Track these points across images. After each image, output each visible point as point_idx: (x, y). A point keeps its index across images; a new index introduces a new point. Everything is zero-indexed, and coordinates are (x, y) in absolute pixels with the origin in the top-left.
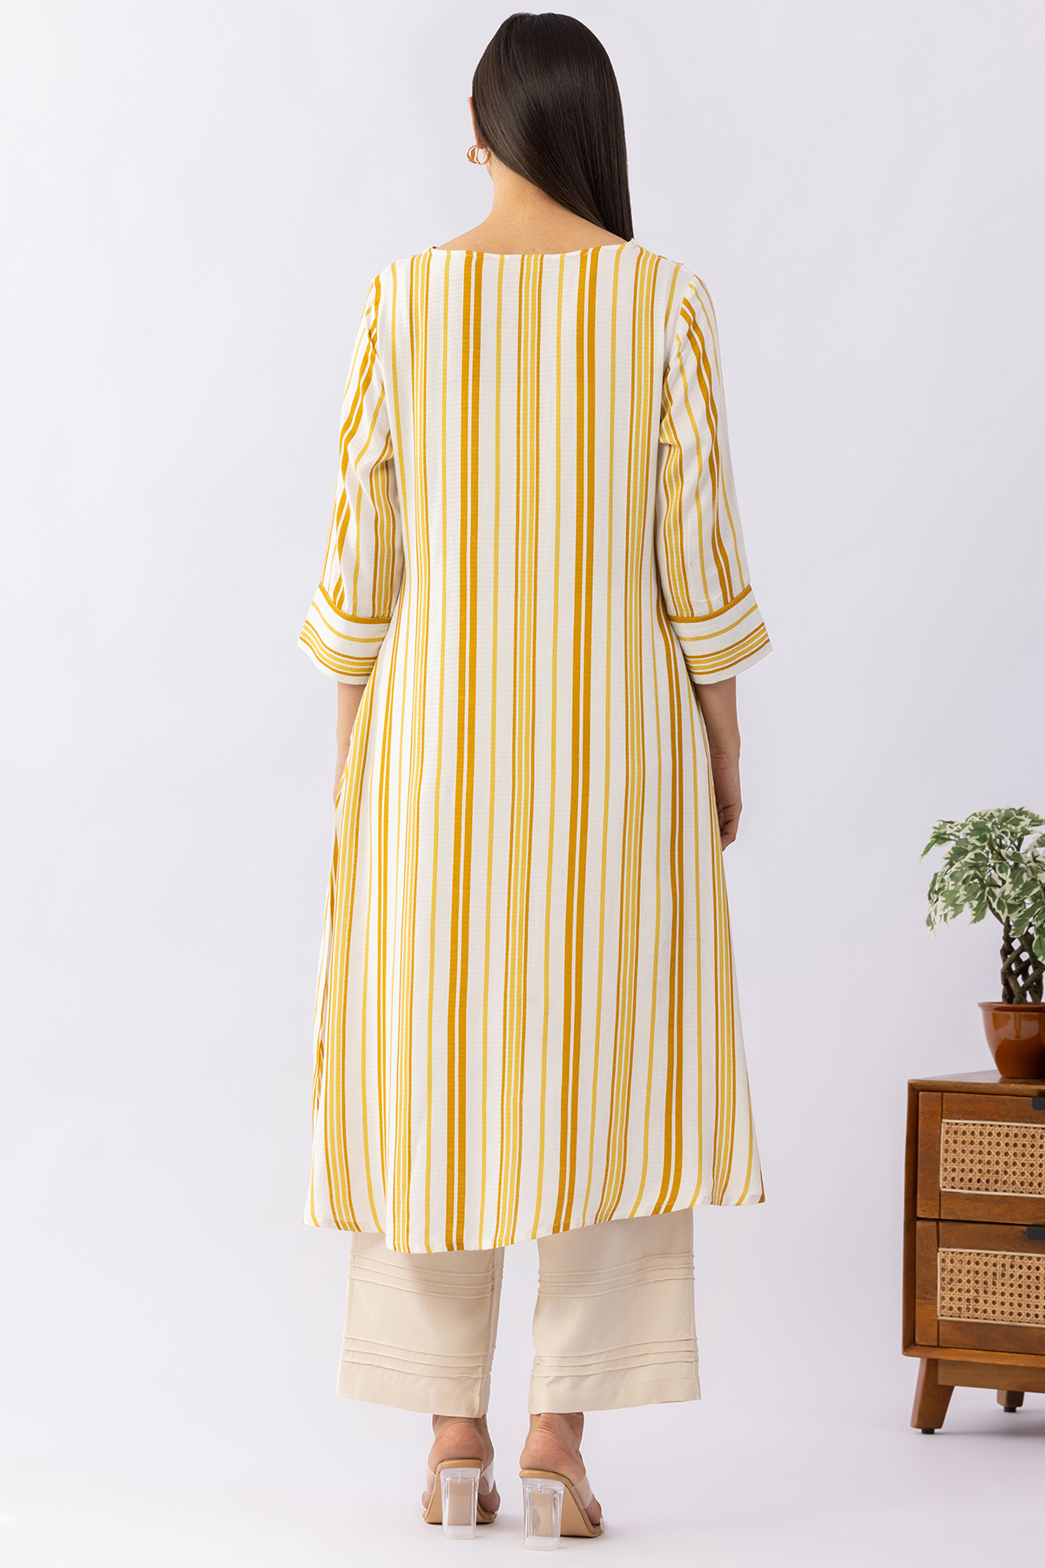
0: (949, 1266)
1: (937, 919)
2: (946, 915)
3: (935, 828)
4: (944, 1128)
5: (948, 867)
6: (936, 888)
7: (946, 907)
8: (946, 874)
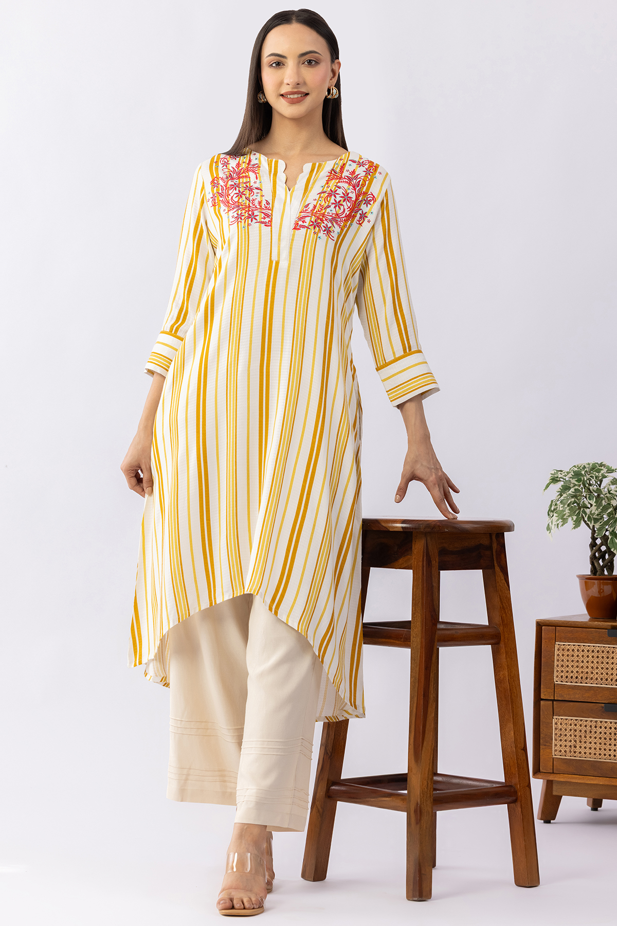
0: (560, 727)
1: (553, 527)
2: (558, 524)
3: (552, 474)
4: (557, 647)
5: (559, 496)
6: (552, 509)
7: (558, 520)
8: (558, 501)
